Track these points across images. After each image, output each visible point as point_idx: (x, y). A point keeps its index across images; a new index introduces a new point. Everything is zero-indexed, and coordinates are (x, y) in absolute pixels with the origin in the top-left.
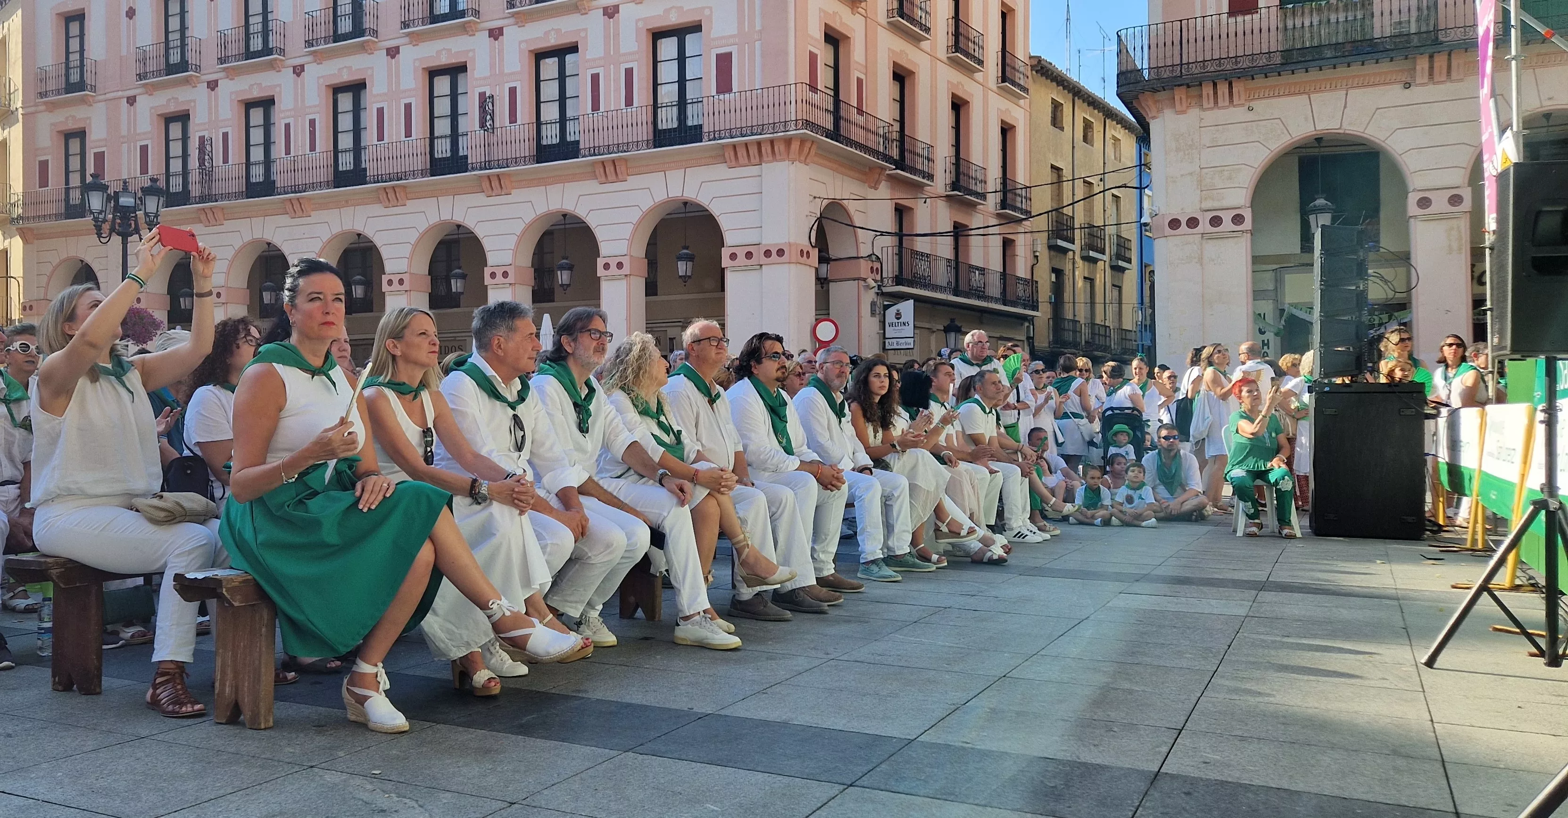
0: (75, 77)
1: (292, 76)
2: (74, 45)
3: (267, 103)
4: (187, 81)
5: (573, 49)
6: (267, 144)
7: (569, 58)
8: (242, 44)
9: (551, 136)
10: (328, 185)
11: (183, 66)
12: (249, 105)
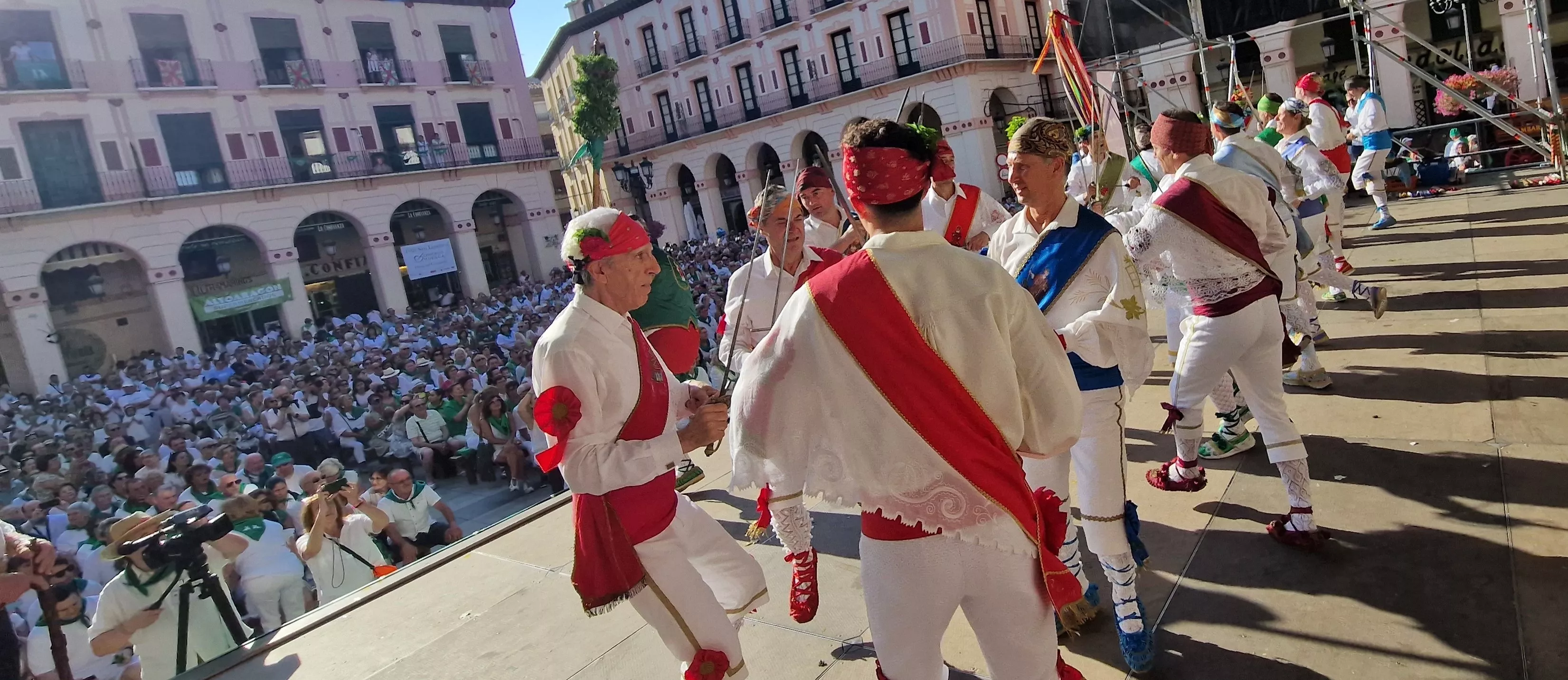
0: (655, 63)
1: (758, 48)
2: (650, 43)
3: (747, 65)
4: (702, 60)
5: (906, 10)
6: (752, 87)
7: (905, 15)
8: (727, 36)
9: (903, 60)
10: (789, 108)
11: (698, 53)
12: (737, 68)
